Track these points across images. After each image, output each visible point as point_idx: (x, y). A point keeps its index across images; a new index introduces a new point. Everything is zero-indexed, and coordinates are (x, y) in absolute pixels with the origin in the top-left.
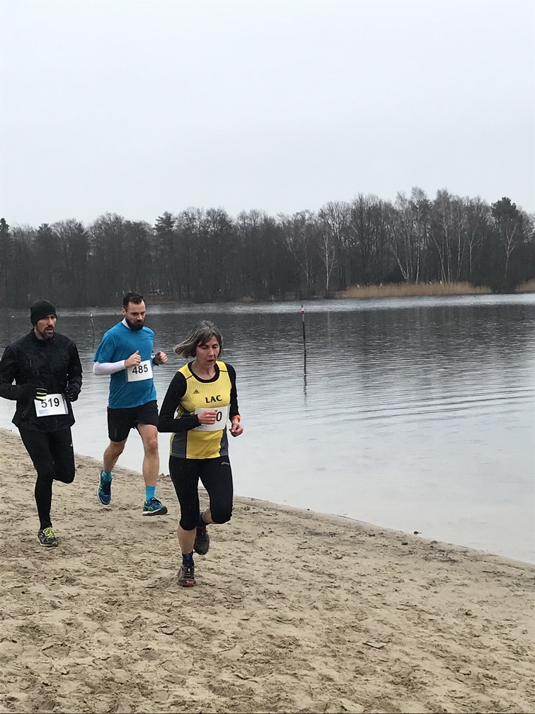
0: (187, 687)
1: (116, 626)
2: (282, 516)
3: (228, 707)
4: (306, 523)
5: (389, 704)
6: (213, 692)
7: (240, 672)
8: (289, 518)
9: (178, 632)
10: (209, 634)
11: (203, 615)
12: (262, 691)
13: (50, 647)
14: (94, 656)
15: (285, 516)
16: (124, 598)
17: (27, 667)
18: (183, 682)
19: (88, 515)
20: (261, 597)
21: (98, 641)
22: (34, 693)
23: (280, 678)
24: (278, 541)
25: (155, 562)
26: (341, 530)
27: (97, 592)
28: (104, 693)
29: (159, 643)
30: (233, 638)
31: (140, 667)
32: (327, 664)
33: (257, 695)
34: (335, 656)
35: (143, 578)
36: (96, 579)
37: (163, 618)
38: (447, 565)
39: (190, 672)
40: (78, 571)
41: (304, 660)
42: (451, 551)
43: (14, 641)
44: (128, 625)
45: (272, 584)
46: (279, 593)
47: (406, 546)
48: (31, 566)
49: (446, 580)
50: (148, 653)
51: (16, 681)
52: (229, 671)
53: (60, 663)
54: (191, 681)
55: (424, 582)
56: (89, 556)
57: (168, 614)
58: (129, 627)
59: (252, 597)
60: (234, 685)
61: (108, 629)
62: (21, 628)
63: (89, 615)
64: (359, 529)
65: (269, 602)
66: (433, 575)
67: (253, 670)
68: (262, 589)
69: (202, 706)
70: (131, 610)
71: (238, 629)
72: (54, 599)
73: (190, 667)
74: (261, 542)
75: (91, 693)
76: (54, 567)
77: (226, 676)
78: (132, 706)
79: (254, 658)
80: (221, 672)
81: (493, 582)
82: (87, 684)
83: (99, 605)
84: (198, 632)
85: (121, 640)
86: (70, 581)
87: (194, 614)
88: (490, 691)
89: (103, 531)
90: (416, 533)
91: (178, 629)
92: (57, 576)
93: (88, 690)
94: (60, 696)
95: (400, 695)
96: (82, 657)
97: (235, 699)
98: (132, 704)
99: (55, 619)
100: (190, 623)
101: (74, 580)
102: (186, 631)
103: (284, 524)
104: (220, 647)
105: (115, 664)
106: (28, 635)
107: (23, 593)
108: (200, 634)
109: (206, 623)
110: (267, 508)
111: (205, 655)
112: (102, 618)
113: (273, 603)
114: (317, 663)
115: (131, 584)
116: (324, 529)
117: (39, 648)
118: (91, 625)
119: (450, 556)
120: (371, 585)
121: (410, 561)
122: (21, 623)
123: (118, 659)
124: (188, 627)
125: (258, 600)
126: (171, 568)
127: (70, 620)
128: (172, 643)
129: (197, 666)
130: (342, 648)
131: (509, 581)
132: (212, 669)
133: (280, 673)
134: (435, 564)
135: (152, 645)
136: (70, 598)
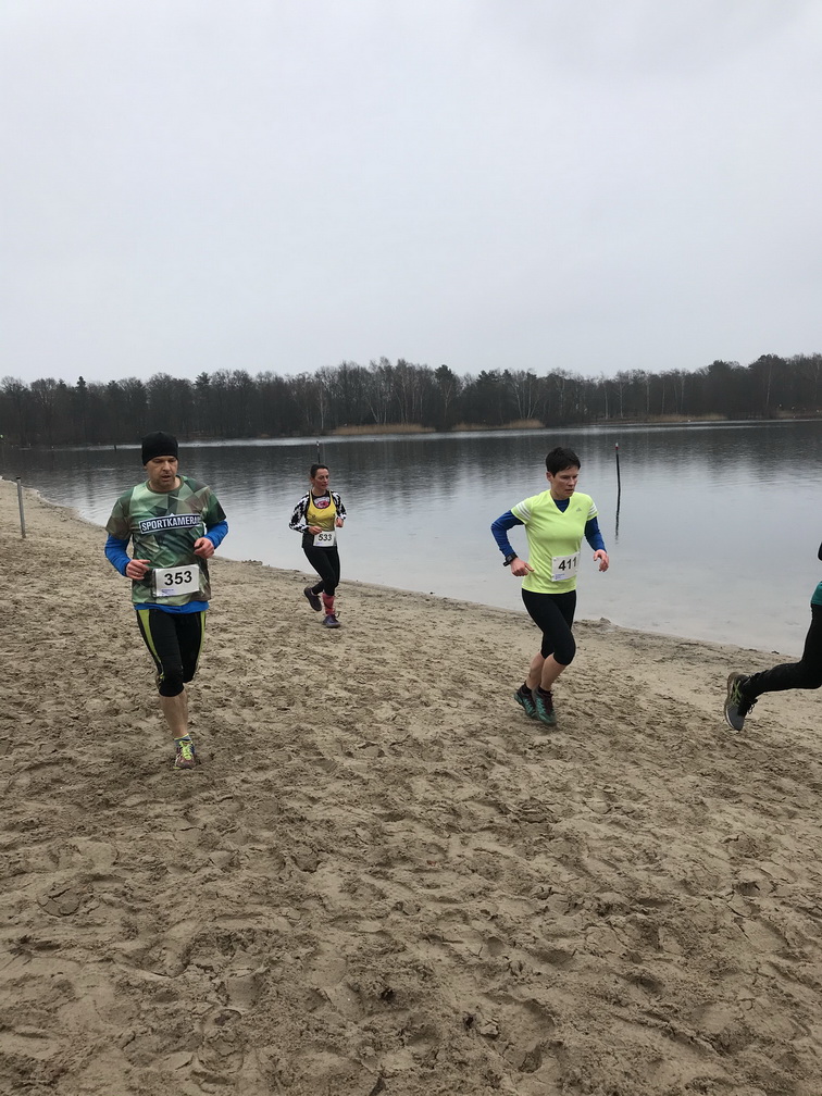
1: (268, 656)
4: (360, 589)
7: (359, 680)
8: (348, 587)
9: (310, 658)
10: (329, 659)
13: (233, 671)
14: (263, 675)
16: (265, 639)
21: (261, 666)
24: (347, 601)
26: (384, 593)
27: (246, 636)
29: (301, 665)
30: (346, 660)
35: (271, 627)
36: (241, 628)
37: (296, 650)
38: (459, 612)
39: (328, 681)
40: (226, 624)
42: (458, 604)
47: (428, 602)
49: (462, 621)
50: (297, 672)
54: (331, 686)
55: (449, 623)
57: (298, 648)
58: (278, 656)
61: (264, 658)
62: (208, 660)
63: (248, 651)
65: (358, 638)
66: (453, 619)
70: (273, 646)
71: (346, 655)
73: (326, 679)
77: (351, 682)
81: (490, 621)
82: (267, 691)
83: (250, 644)
84: (322, 658)
85: (275, 664)
86: (224, 630)
88: (512, 684)
89: (228, 598)
93: (270, 694)
94: (255, 698)
96: (256, 676)
99: (227, 653)
100: (315, 653)
101: (227, 630)
102: (314, 658)
103: (346, 590)
104: (340, 666)
105: (279, 678)
108: (324, 659)
109: (325, 652)
111: (333, 671)
112: (257, 652)
115: (265, 631)
116: (372, 592)
118: (252, 656)
119: (458, 606)
120: (417, 626)
121: (435, 611)
123: (280, 676)
124: (315, 655)
127: (237, 654)
128: (309, 665)
129: (331, 677)
130: (415, 663)
131: (499, 620)
132: (341, 679)
133: (384, 679)
134: (450, 611)
135: (296, 666)
136: (230, 641)
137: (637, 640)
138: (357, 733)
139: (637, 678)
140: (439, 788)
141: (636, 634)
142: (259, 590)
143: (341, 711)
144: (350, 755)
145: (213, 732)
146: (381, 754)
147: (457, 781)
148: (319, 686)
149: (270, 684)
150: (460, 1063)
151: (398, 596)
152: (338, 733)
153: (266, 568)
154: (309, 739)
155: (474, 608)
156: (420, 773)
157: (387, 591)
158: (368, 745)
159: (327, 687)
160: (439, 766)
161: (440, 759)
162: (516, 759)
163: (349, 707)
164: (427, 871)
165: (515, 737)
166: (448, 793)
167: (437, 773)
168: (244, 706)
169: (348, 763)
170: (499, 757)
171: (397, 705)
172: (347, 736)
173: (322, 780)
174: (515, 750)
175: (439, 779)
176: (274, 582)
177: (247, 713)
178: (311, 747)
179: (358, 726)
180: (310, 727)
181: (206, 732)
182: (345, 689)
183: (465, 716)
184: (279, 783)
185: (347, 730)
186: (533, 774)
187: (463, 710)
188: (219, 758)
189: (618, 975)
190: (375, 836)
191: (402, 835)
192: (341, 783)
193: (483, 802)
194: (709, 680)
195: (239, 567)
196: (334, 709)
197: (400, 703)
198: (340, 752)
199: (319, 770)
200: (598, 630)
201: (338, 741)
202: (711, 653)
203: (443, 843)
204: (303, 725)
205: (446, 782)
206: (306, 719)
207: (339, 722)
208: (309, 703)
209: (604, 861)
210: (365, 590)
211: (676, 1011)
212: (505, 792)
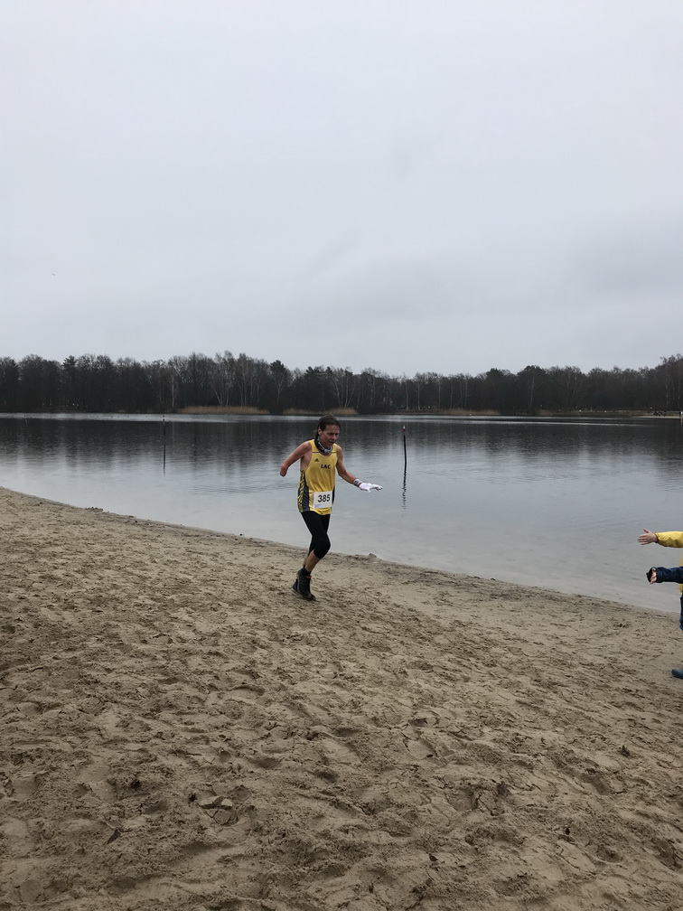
2: (167, 528)
4: (182, 531)
10: (144, 579)
13: (61, 585)
14: (86, 588)
17: (52, 593)
21: (86, 582)
22: (61, 603)
23: (186, 594)
26: (201, 534)
27: (77, 561)
30: (157, 580)
31: (112, 592)
36: (73, 556)
38: (259, 548)
39: (139, 593)
41: (196, 588)
42: (261, 542)
43: (40, 583)
47: (237, 541)
48: (34, 551)
49: (260, 554)
51: (49, 599)
53: (70, 592)
55: (249, 555)
61: (89, 577)
63: (76, 571)
64: (211, 533)
66: (253, 552)
67: (171, 592)
72: (54, 565)
74: (160, 539)
77: (158, 594)
79: (170, 587)
80: (155, 593)
81: (283, 555)
83: (79, 567)
90: (241, 535)
93: (89, 602)
96: (80, 589)
99: (59, 573)
103: (169, 531)
104: (151, 583)
105: (99, 591)
106: (47, 580)
107: (35, 562)
110: (158, 524)
111: (145, 587)
112: (84, 573)
114: (202, 589)
116: (191, 533)
117: (55, 585)
118: (79, 576)
119: (260, 544)
121: (240, 547)
122: (41, 575)
123: (100, 589)
127: (67, 573)
129: (142, 591)
132: (150, 592)
134: (252, 547)
136: (63, 564)
137: (392, 569)
138: (154, 628)
139: (384, 594)
140: (209, 663)
141: (393, 565)
143: (144, 614)
144: (145, 642)
145: (36, 626)
146: (170, 641)
147: (225, 658)
148: (130, 596)
149: (90, 595)
150: (180, 822)
151: (211, 536)
152: (139, 627)
153: (105, 513)
154: (114, 631)
155: (273, 545)
156: (197, 653)
157: (204, 532)
158: (160, 635)
159: (137, 598)
160: (214, 649)
161: (216, 644)
162: (275, 645)
163: (151, 611)
164: (187, 714)
165: (278, 631)
166: (216, 666)
167: (210, 653)
168: (65, 609)
169: (142, 647)
170: (261, 643)
171: (191, 610)
172: (145, 630)
173: (119, 658)
174: (276, 639)
175: (211, 657)
176: (111, 523)
177: (67, 614)
178: (115, 636)
179: (156, 624)
180: (116, 623)
181: (30, 626)
182: (152, 599)
183: (244, 618)
184: (82, 659)
185: (146, 626)
186: (285, 654)
187: (243, 613)
188: (38, 641)
189: (309, 772)
190: (151, 692)
191: (173, 692)
192: (134, 660)
193: (241, 672)
194: (438, 595)
195: (82, 513)
196: (139, 612)
197: (194, 609)
198: (138, 640)
199: (118, 651)
200: (366, 562)
201: (138, 633)
202: (445, 579)
203: (202, 696)
204: (112, 623)
205: (216, 659)
206: (115, 619)
207: (141, 620)
208: (119, 608)
209: (321, 707)
210: (185, 532)
211: (342, 790)
212: (260, 666)
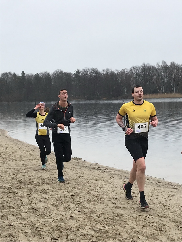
0: (85, 230)
1: (61, 208)
3: (99, 237)
4: (125, 175)
5: (155, 237)
6: (94, 231)
7: (103, 225)
9: (82, 211)
10: (93, 212)
11: (91, 205)
12: (111, 231)
13: (39, 215)
14: (54, 219)
15: (118, 172)
16: (64, 199)
17: (31, 222)
18: (84, 228)
19: (51, 171)
20: (110, 199)
21: (55, 213)
22: (34, 231)
23: (117, 227)
24: (116, 181)
25: (74, 187)
27: (55, 197)
28: (58, 231)
30: (101, 213)
31: (69, 222)
32: (133, 223)
33: (109, 233)
34: (136, 220)
35: (70, 192)
36: (54, 192)
37: (77, 206)
38: (174, 190)
39: (86, 225)
40: (48, 190)
41: (125, 221)
42: (176, 185)
43: (27, 213)
44: (65, 208)
45: (114, 195)
46: (116, 199)
47: (160, 183)
48: (32, 188)
49: (174, 195)
50: (72, 218)
51: (28, 226)
52: (100, 224)
53: (43, 221)
54: (87, 227)
55: (166, 196)
56: (52, 184)
57: (79, 205)
59: (107, 200)
60: (101, 229)
61: (59, 209)
63: (52, 205)
66: (170, 193)
67: (108, 224)
68: (111, 197)
69: (91, 236)
70: (66, 203)
71: (103, 210)
72: (40, 199)
73: (86, 223)
74: (110, 181)
75: (53, 231)
76: (40, 188)
77: (99, 226)
78: (67, 236)
79: (108, 220)
80: (97, 225)
82: (51, 228)
83: (55, 201)
84: (89, 211)
85: (63, 213)
86: (46, 193)
87: (88, 205)
89: (56, 176)
90: (163, 179)
91: (82, 210)
92: (41, 191)
93: (52, 230)
94: (43, 232)
95: (158, 234)
96: (50, 219)
97: (102, 234)
98: (67, 235)
99: (41, 206)
100: (86, 208)
101: (47, 193)
102: (85, 211)
104: (97, 216)
105: (61, 221)
106: (32, 211)
107: (30, 197)
108: (90, 212)
109: (91, 208)
110: (112, 169)
111: (91, 219)
112: (56, 206)
113: (114, 202)
114: (130, 222)
115: (66, 194)
117: (35, 215)
118: (53, 208)
119: (175, 187)
120: (148, 196)
121: (161, 189)
122: (29, 207)
123: (62, 220)
124: (85, 209)
125: (109, 201)
126: (79, 189)
127: (46, 206)
128: (80, 215)
129: (89, 222)
132: (94, 224)
133: (117, 225)
134: (170, 190)
135: (73, 215)
136: (46, 199)
142: (74, 172)
153: (83, 162)
168: (35, 236)
176: (84, 169)
